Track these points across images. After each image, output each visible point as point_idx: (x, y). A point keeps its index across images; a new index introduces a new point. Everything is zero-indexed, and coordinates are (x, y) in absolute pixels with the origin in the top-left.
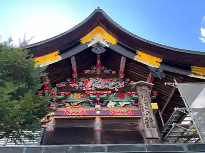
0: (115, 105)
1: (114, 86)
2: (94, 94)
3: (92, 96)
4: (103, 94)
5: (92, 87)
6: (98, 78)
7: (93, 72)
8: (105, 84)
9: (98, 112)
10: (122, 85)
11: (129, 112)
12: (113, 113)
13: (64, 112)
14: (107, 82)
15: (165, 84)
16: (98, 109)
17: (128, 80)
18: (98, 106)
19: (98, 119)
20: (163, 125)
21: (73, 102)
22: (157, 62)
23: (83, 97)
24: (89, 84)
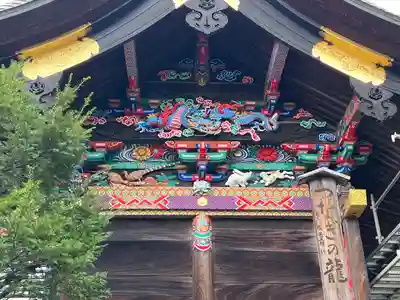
0: (250, 181)
1: (248, 126)
2: (190, 150)
3: (185, 156)
4: (215, 151)
5: (182, 128)
6: (199, 100)
7: (185, 76)
8: (223, 120)
9: (203, 202)
10: (271, 122)
11: (286, 203)
12: (243, 203)
13: (107, 199)
14: (228, 113)
15: (393, 137)
16: (200, 194)
17: (289, 106)
18: (201, 185)
19: (202, 221)
20: (379, 237)
21: (130, 171)
22: (378, 65)
23: (156, 157)
24: (175, 120)
